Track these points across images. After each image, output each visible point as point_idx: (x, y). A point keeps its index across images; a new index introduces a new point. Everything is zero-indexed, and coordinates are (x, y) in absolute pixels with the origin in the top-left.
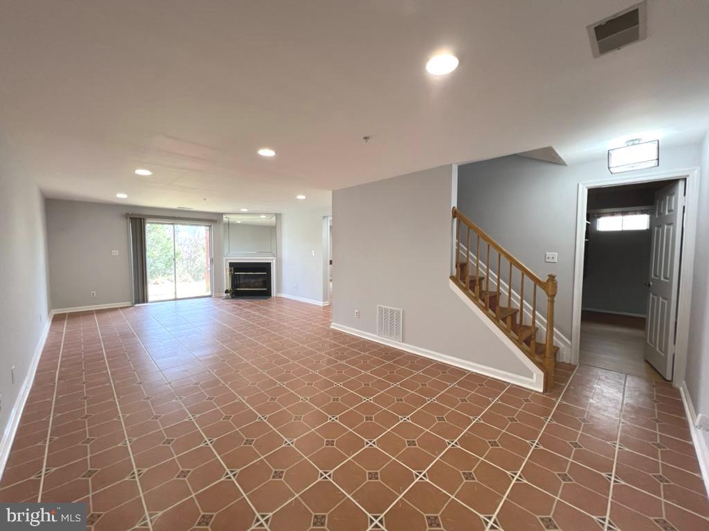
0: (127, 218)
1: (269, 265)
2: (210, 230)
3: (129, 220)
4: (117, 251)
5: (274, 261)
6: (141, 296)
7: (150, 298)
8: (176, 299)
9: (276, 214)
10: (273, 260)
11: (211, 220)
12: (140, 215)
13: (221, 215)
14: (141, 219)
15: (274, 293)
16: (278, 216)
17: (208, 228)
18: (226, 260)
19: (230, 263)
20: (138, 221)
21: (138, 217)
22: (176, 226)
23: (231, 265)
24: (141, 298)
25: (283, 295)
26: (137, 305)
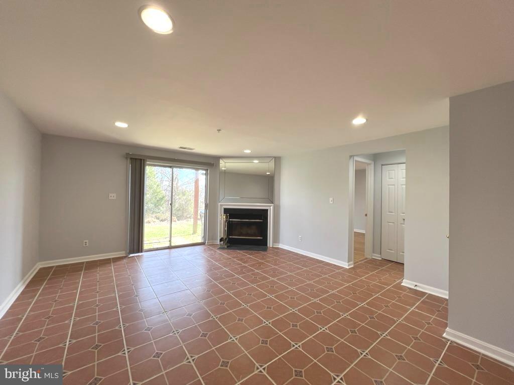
0: (127, 158)
1: (265, 212)
2: (206, 174)
3: (129, 160)
4: (115, 195)
5: (272, 207)
6: (136, 244)
7: (146, 247)
8: (170, 248)
9: (275, 158)
10: (270, 206)
11: (208, 163)
12: (141, 156)
13: (217, 158)
14: (141, 160)
15: (270, 243)
16: (277, 160)
17: (204, 172)
18: (221, 205)
19: (225, 209)
20: (138, 162)
21: (140, 158)
22: (174, 169)
23: (226, 211)
24: (136, 247)
25: (281, 246)
26: (131, 255)
